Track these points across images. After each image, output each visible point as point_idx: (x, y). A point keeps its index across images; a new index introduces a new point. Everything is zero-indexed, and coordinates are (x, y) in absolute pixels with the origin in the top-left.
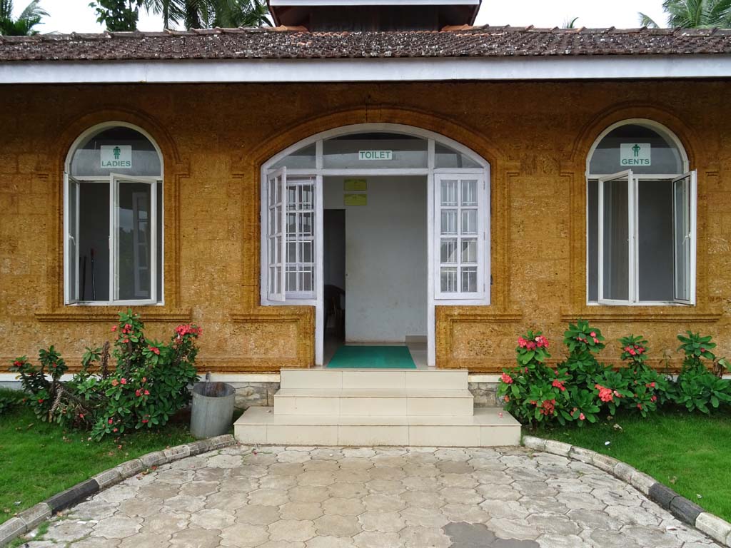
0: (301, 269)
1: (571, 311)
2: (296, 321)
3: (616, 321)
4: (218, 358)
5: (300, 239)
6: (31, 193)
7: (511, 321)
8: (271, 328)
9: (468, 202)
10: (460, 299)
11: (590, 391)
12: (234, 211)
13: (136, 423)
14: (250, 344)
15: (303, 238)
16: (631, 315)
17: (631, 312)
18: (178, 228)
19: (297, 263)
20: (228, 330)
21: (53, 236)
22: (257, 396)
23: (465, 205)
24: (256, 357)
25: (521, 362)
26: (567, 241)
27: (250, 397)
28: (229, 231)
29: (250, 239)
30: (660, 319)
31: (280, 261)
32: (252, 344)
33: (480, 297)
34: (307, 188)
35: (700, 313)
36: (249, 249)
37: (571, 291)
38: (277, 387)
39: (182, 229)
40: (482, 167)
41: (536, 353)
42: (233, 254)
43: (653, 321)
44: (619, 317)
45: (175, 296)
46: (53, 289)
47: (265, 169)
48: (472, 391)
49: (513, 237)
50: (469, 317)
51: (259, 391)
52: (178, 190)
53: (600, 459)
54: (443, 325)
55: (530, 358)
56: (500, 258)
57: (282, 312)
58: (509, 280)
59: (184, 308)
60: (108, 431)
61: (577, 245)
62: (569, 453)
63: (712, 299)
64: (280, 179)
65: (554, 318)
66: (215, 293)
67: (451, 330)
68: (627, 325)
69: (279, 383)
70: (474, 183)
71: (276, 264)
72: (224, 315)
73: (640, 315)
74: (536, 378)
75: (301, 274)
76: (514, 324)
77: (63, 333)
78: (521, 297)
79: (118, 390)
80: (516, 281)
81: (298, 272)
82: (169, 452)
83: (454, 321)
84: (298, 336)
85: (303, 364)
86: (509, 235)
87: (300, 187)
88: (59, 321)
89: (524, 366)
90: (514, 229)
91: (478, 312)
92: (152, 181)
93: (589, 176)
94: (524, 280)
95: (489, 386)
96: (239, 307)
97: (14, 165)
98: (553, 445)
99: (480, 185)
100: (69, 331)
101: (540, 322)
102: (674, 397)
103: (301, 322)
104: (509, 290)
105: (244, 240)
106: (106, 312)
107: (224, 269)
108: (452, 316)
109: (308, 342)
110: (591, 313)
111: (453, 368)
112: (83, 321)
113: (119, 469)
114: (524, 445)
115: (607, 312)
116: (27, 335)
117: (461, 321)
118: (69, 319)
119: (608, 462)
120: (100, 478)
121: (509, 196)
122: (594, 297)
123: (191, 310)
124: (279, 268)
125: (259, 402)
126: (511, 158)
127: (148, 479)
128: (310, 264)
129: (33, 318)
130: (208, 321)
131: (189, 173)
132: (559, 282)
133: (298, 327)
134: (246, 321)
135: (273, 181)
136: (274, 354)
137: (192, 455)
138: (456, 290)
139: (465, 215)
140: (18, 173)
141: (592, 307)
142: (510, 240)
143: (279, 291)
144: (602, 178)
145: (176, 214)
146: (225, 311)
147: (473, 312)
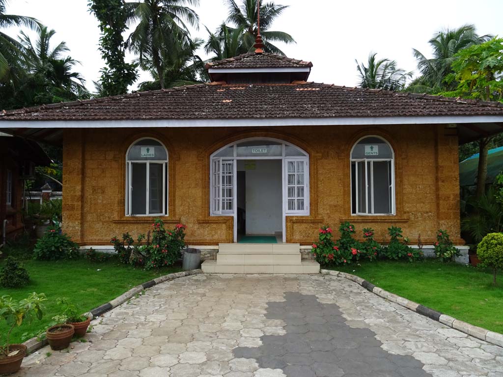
0: (227, 200)
1: (344, 218)
2: (225, 223)
3: (363, 222)
4: (192, 239)
5: (227, 187)
6: (111, 168)
7: (318, 222)
8: (215, 226)
9: (300, 171)
10: (297, 213)
11: (349, 251)
12: (198, 176)
13: (162, 264)
14: (205, 233)
15: (228, 187)
16: (370, 220)
17: (370, 218)
18: (175, 183)
19: (226, 198)
20: (196, 227)
21: (121, 186)
22: (209, 255)
23: (299, 172)
24: (208, 238)
25: (320, 239)
26: (342, 188)
27: (206, 256)
28: (196, 184)
29: (206, 187)
30: (382, 221)
31: (219, 196)
32: (206, 233)
33: (305, 212)
34: (230, 164)
35: (399, 218)
36: (205, 192)
37: (344, 209)
38: (217, 251)
39: (176, 183)
40: (305, 155)
41: (327, 235)
42: (198, 194)
43: (380, 222)
44: (365, 220)
45: (173, 212)
46: (121, 209)
47: (212, 157)
48: (301, 253)
49: (319, 186)
50: (301, 221)
51: (209, 253)
52: (174, 167)
53: (349, 276)
54: (289, 224)
55: (324, 237)
56: (313, 195)
57: (219, 219)
58: (317, 205)
59: (177, 217)
60: (152, 266)
61: (346, 189)
62: (338, 275)
63: (405, 213)
64: (219, 161)
65: (337, 221)
66: (191, 211)
67: (293, 226)
68: (369, 224)
69: (218, 250)
70: (302, 162)
71: (217, 198)
72: (194, 220)
73: (374, 219)
74: (327, 246)
75: (227, 202)
76: (320, 224)
77: (124, 229)
78: (323, 212)
79: (156, 250)
80: (320, 205)
81: (226, 201)
82: (177, 274)
83: (294, 223)
84: (226, 229)
85: (228, 241)
86: (317, 185)
87: (227, 164)
88: (123, 223)
89: (322, 240)
90: (319, 183)
91: (304, 219)
92: (163, 162)
93: (351, 160)
94: (323, 205)
95: (309, 250)
96: (201, 217)
97: (104, 156)
98: (332, 272)
99: (305, 163)
100: (127, 227)
101: (331, 223)
102: (384, 253)
103: (228, 223)
104: (317, 209)
105: (203, 188)
106: (143, 219)
107: (194, 201)
108: (292, 220)
109: (231, 232)
110: (352, 219)
111: (294, 243)
112: (133, 223)
113: (161, 278)
114: (321, 273)
115: (359, 219)
116: (109, 229)
117: (297, 222)
118: (127, 222)
119: (351, 276)
120: (156, 280)
121: (317, 169)
122: (354, 212)
123: (180, 218)
124: (218, 200)
125: (210, 258)
126: (317, 152)
127: (172, 282)
128: (231, 198)
129: (112, 222)
130: (187, 223)
131: (179, 159)
132: (339, 205)
133: (226, 225)
134: (204, 223)
135: (215, 163)
136: (216, 237)
137: (186, 276)
138: (295, 209)
139: (299, 176)
140: (106, 159)
141: (353, 216)
142: (318, 187)
143: (218, 209)
144: (357, 160)
145: (173, 177)
146: (195, 219)
147: (302, 219)
